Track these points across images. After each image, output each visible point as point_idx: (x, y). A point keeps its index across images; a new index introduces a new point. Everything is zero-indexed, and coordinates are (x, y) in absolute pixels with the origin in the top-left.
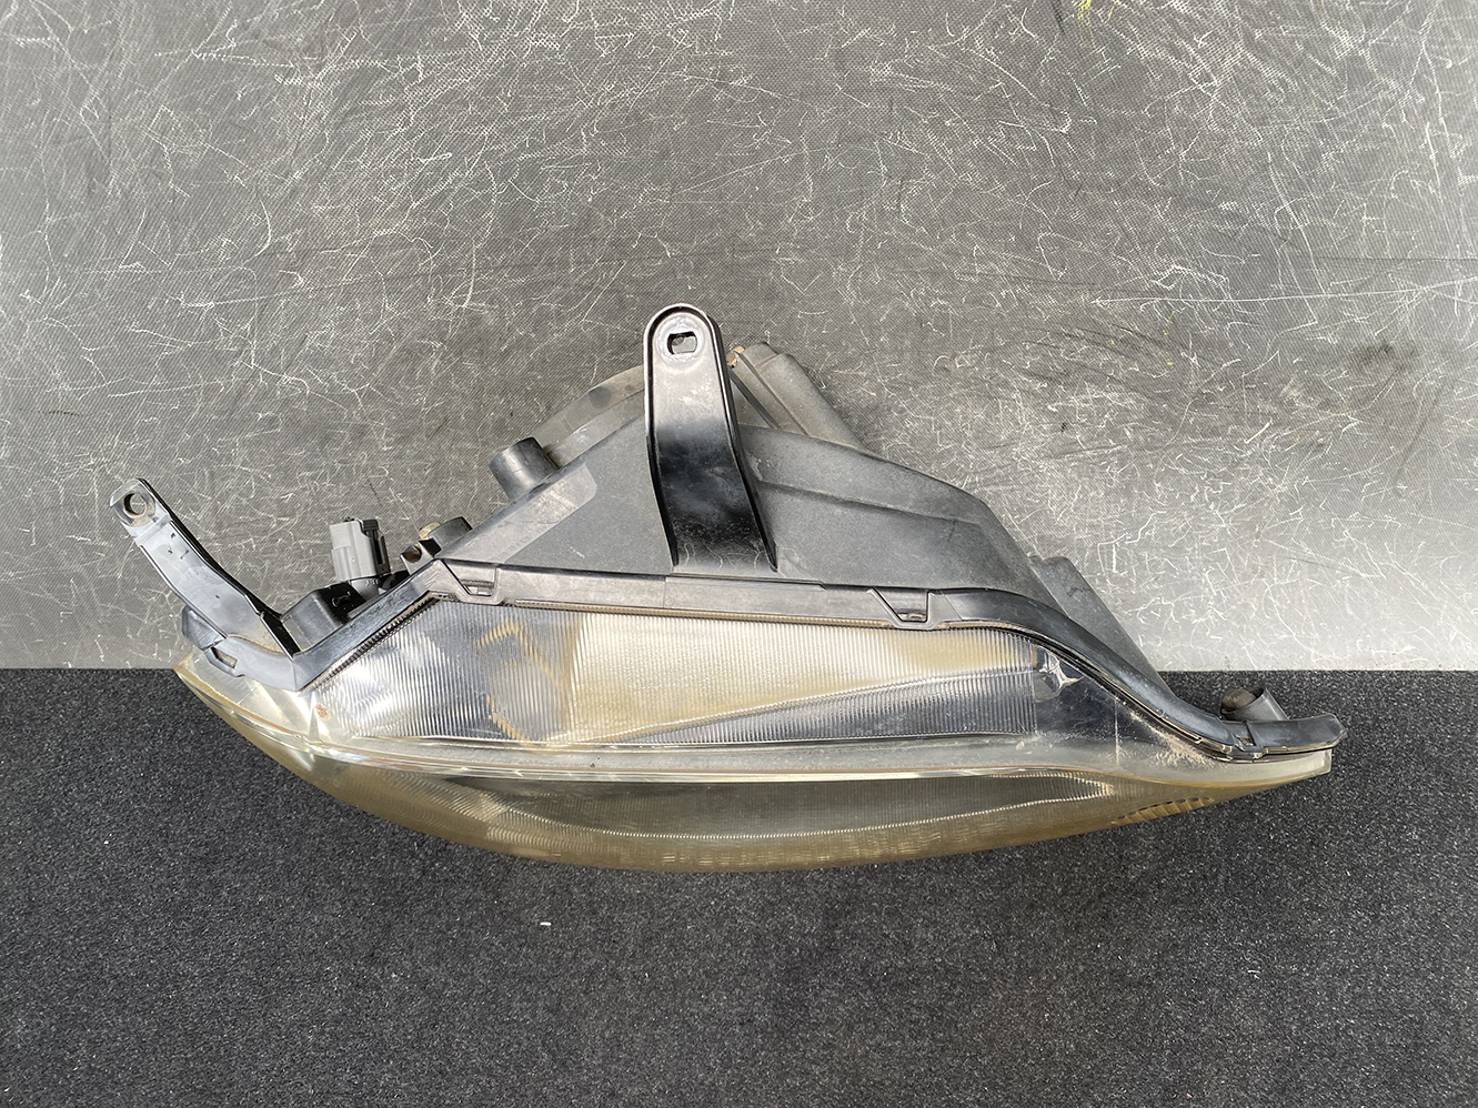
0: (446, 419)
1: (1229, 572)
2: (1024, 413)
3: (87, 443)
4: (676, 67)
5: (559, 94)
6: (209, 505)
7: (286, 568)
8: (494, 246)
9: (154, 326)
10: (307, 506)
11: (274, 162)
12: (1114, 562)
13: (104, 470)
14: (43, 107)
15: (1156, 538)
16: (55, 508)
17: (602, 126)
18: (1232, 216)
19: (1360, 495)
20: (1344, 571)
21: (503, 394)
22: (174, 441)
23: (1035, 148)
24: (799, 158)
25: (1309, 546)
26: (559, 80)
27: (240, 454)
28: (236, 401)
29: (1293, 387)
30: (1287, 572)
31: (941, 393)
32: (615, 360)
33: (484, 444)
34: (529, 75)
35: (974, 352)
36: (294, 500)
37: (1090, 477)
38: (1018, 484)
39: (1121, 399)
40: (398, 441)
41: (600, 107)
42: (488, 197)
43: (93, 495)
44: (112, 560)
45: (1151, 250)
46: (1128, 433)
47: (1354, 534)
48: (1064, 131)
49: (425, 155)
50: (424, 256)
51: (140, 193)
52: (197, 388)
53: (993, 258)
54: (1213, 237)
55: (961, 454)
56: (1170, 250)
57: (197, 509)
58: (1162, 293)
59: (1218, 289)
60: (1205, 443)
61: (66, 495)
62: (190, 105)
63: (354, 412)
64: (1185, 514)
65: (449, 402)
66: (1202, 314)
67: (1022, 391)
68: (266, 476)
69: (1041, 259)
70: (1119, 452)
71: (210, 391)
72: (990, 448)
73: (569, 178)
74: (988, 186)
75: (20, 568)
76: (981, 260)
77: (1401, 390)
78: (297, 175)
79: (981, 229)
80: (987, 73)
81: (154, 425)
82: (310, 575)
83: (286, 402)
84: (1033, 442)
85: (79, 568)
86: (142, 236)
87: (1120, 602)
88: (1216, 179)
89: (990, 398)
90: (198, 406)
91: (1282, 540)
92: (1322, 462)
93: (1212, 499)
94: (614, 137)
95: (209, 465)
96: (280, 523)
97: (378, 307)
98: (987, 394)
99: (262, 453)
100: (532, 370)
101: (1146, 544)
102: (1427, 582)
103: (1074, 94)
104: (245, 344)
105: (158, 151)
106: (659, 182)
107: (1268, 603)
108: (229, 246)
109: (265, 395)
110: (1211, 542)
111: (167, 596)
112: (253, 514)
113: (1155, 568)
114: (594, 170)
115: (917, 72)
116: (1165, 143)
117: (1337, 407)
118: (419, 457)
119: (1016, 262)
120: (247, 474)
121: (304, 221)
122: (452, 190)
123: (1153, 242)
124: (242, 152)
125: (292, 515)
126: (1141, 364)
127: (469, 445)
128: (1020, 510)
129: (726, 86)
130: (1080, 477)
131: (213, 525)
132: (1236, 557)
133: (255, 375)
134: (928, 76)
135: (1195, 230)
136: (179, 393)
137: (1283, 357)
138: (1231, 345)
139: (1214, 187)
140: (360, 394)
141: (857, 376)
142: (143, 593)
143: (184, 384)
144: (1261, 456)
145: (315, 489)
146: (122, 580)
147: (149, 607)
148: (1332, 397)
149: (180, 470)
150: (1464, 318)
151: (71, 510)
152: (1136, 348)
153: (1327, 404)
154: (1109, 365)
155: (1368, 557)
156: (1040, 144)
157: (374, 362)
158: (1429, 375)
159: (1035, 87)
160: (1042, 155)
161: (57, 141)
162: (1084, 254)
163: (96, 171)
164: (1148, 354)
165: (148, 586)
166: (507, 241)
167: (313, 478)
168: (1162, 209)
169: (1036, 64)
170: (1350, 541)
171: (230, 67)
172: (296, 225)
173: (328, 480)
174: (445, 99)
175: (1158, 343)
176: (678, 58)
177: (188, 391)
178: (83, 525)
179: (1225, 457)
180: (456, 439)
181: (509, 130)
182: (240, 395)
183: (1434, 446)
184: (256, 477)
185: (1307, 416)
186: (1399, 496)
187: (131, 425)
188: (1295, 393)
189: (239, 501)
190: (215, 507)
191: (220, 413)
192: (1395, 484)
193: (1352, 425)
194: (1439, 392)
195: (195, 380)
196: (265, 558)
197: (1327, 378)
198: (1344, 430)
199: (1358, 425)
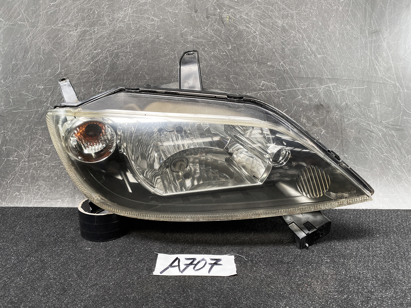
3: (3, 126)
4: (148, 33)
5: (123, 36)
6: (28, 149)
7: (44, 173)
8: (108, 75)
9: (28, 92)
10: (53, 152)
11: (64, 51)
13: (4, 135)
14: (20, 37)
17: (133, 44)
18: (271, 66)
22: (24, 127)
23: (225, 53)
24: (175, 57)
26: (124, 34)
27: (40, 132)
28: (42, 115)
29: (303, 118)
34: (118, 32)
36: (50, 149)
41: (132, 40)
42: (107, 61)
45: (256, 77)
48: (230, 48)
49: (95, 50)
50: (93, 76)
51: (34, 58)
52: (34, 111)
53: (222, 84)
54: (268, 72)
56: (260, 77)
57: (25, 150)
58: (262, 90)
59: (275, 87)
62: (49, 38)
66: (273, 95)
69: (232, 83)
71: (37, 112)
73: (125, 57)
74: (217, 64)
76: (219, 84)
77: (331, 119)
78: (68, 55)
79: (217, 75)
80: (212, 36)
81: (21, 121)
82: (49, 176)
86: (31, 69)
88: (265, 56)
90: (33, 116)
94: (135, 47)
95: (31, 136)
96: (45, 157)
97: (80, 90)
103: (230, 39)
104: (48, 99)
105: (40, 48)
106: (144, 59)
108: (50, 72)
111: (9, 182)
112: (39, 153)
114: (130, 55)
115: (198, 38)
116: (251, 49)
117: (317, 125)
119: (227, 84)
120: (40, 139)
121: (67, 66)
122: (100, 59)
123: (256, 75)
124: (57, 49)
125: (49, 155)
129: (158, 39)
131: (27, 157)
134: (200, 38)
135: (264, 71)
136: (29, 112)
137: (297, 108)
138: (283, 105)
139: (265, 59)
142: (2, 180)
143: (31, 109)
147: (3, 186)
148: (314, 122)
149: (23, 136)
150: (336, 96)
153: (314, 125)
156: (226, 52)
158: (336, 115)
159: (222, 39)
160: (227, 55)
161: (20, 45)
162: (242, 80)
163: (26, 52)
165: (4, 177)
166: (111, 73)
168: (255, 66)
169: (221, 33)
171: (59, 30)
172: (65, 67)
174: (100, 37)
176: (148, 31)
177: (32, 111)
181: (113, 45)
183: (348, 140)
184: (42, 140)
185: (310, 129)
186: (347, 159)
187: (15, 121)
188: (304, 121)
189: (36, 148)
190: (30, 150)
191: (38, 119)
192: (344, 154)
193: (323, 132)
194: (341, 120)
195: (34, 108)
196: (38, 170)
197: (311, 115)
198: (322, 134)
199: (325, 132)
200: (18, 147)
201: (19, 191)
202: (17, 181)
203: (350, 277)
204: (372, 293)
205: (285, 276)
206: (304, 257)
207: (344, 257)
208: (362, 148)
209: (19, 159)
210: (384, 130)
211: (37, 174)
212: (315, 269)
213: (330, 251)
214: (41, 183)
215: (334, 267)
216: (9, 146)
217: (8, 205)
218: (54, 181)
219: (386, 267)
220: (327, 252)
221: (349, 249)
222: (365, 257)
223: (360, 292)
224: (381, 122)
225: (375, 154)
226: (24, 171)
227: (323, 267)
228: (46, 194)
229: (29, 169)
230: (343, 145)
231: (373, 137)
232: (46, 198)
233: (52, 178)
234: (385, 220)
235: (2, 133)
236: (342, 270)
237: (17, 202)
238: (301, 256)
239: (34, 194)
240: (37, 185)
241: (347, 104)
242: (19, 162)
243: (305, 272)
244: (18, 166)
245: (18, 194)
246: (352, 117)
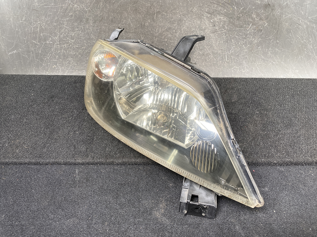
0: (103, 18)
1: (248, 61)
2: (207, 22)
3: (39, 18)
6: (58, 36)
7: (71, 53)
10: (76, 37)
12: (226, 58)
13: (41, 25)
15: (234, 53)
16: (31, 33)
19: (271, 43)
20: (270, 62)
21: (113, 13)
22: (54, 19)
25: (263, 56)
27: (65, 23)
29: (254, 14)
30: (259, 62)
31: (192, 17)
32: (133, 6)
33: (109, 24)
35: (197, 7)
36: (74, 36)
37: (220, 38)
38: (207, 39)
39: (224, 18)
40: (94, 22)
43: (38, 31)
44: (39, 48)
46: (226, 27)
47: (271, 53)
52: (60, 6)
55: (196, 31)
57: (56, 36)
60: (240, 29)
61: (33, 30)
63: (87, 15)
64: (239, 47)
65: (103, 14)
67: (206, 17)
68: (69, 29)
70: (225, 32)
71: (62, 7)
72: (202, 30)
75: (22, 48)
77: (274, 15)
81: (51, 14)
82: (75, 55)
83: (75, 11)
84: (209, 29)
85: (33, 49)
87: (228, 67)
89: (201, 18)
90: (59, 11)
91: (257, 54)
92: (262, 34)
93: (243, 44)
95: (59, 25)
96: (71, 41)
98: (200, 17)
99: (69, 23)
100: (118, 7)
101: (232, 54)
102: (286, 65)
107: (256, 68)
109: (71, 9)
110: (244, 54)
111: (48, 58)
112: (66, 39)
113: (234, 60)
117: (263, 20)
118: (97, 27)
120: (66, 28)
125: (73, 39)
126: (226, 10)
127: (106, 25)
128: (208, 45)
130: (218, 38)
131: (59, 41)
132: (249, 58)
133: (70, 5)
136: (56, 7)
137: (251, 7)
138: (242, 4)
140: (88, 11)
141: (177, 12)
142: (44, 57)
143: (57, 5)
144: (251, 33)
145: (78, 33)
146: (40, 53)
147: (44, 61)
148: (261, 17)
149: (54, 26)
151: (34, 34)
152: (225, 5)
153: (261, 19)
154: (221, 10)
155: (274, 59)
157: (91, 3)
158: (277, 12)
164: (227, 7)
167: (78, 30)
170: (270, 55)
173: (81, 31)
175: (229, 4)
177: (58, 7)
178: (35, 38)
179: (244, 33)
180: (104, 23)
182: (67, 9)
183: (282, 30)
184: (68, 29)
185: (258, 22)
186: (278, 44)
187: (47, 14)
188: (255, 16)
189: (64, 35)
190: (60, 36)
191: (63, 13)
192: (277, 41)
193: (266, 24)
194: (280, 16)
195: (59, 5)
196: (67, 50)
197: (260, 12)
198: (265, 26)
199: (267, 25)
200: (51, 34)
201: (56, 65)
202: (54, 58)
203: (269, 122)
204: (280, 131)
205: (233, 121)
206: (244, 110)
207: (267, 110)
208: (290, 37)
209: (53, 42)
210: (308, 23)
211: (67, 53)
212: (250, 118)
213: (259, 107)
214: (70, 59)
215: (261, 116)
216: (45, 33)
217: (50, 74)
218: (79, 58)
219: (289, 116)
220: (258, 107)
221: (270, 106)
222: (278, 110)
223: (274, 130)
224: (308, 17)
225: (298, 41)
226: (58, 51)
227: (255, 116)
228: (74, 67)
229: (61, 50)
230: (277, 34)
231: (299, 29)
232: (75, 69)
233: (77, 56)
234: (293, 86)
235: (39, 24)
236: (265, 118)
237: (56, 72)
238: (242, 110)
239: (66, 67)
240: (67, 61)
241: (287, 4)
242: (53, 45)
243: (245, 119)
244: (53, 48)
245: (56, 66)
246: (289, 13)
